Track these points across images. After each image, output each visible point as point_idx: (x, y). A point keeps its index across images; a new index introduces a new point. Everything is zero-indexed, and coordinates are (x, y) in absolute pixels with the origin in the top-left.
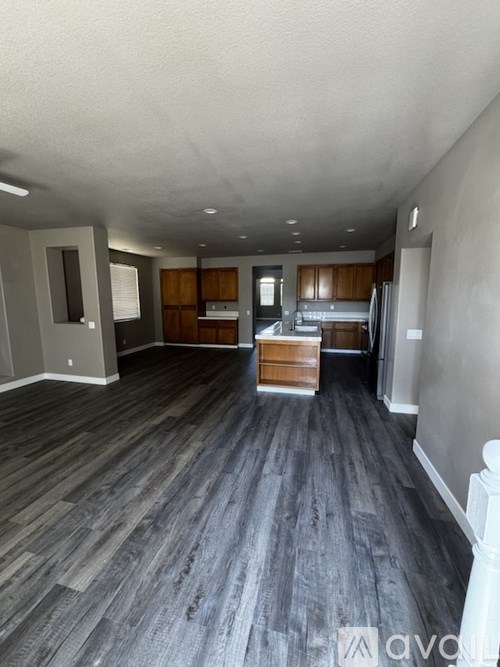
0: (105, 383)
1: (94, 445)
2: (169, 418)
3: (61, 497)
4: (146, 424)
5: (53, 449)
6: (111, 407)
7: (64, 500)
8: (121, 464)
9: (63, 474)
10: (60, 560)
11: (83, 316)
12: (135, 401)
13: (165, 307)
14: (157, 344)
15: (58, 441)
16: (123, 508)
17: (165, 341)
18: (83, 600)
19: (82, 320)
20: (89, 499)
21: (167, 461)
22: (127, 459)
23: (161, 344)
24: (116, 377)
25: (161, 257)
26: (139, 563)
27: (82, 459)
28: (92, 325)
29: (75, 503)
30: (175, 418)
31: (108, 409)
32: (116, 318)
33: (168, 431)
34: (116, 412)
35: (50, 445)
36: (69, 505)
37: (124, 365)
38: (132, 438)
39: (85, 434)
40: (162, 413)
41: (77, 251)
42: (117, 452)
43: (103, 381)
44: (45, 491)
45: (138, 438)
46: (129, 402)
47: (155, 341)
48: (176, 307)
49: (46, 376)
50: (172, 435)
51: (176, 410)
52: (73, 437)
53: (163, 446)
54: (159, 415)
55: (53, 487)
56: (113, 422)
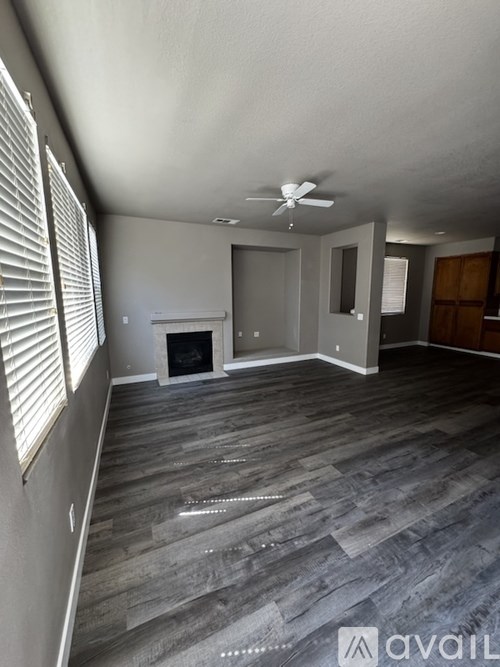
0: (365, 373)
1: (357, 429)
2: (437, 431)
3: (332, 462)
4: (408, 428)
5: (325, 418)
6: (372, 398)
7: (334, 465)
8: (383, 459)
9: (332, 443)
10: (333, 516)
11: (353, 308)
12: (395, 399)
13: (436, 302)
14: (419, 343)
15: (328, 413)
16: (387, 504)
17: (430, 341)
18: (351, 565)
19: (353, 312)
20: (354, 477)
21: (436, 480)
22: (389, 456)
23: (425, 344)
24: (375, 370)
25: (439, 244)
26: (405, 573)
27: (346, 438)
28: (360, 317)
29: (343, 473)
30: (445, 434)
31: (369, 399)
32: (383, 311)
33: (436, 445)
34: (376, 404)
35: (322, 414)
36: (337, 473)
37: (385, 359)
38: (394, 437)
39: (348, 415)
40: (428, 422)
41: (357, 248)
42: (379, 445)
43: (363, 371)
44: (320, 451)
45: (399, 439)
46: (389, 398)
47: (417, 340)
48: (452, 303)
49: (318, 356)
50: (442, 454)
51: (448, 425)
52: (340, 414)
53: (430, 460)
54: (424, 423)
55: (325, 450)
56: (375, 413)
